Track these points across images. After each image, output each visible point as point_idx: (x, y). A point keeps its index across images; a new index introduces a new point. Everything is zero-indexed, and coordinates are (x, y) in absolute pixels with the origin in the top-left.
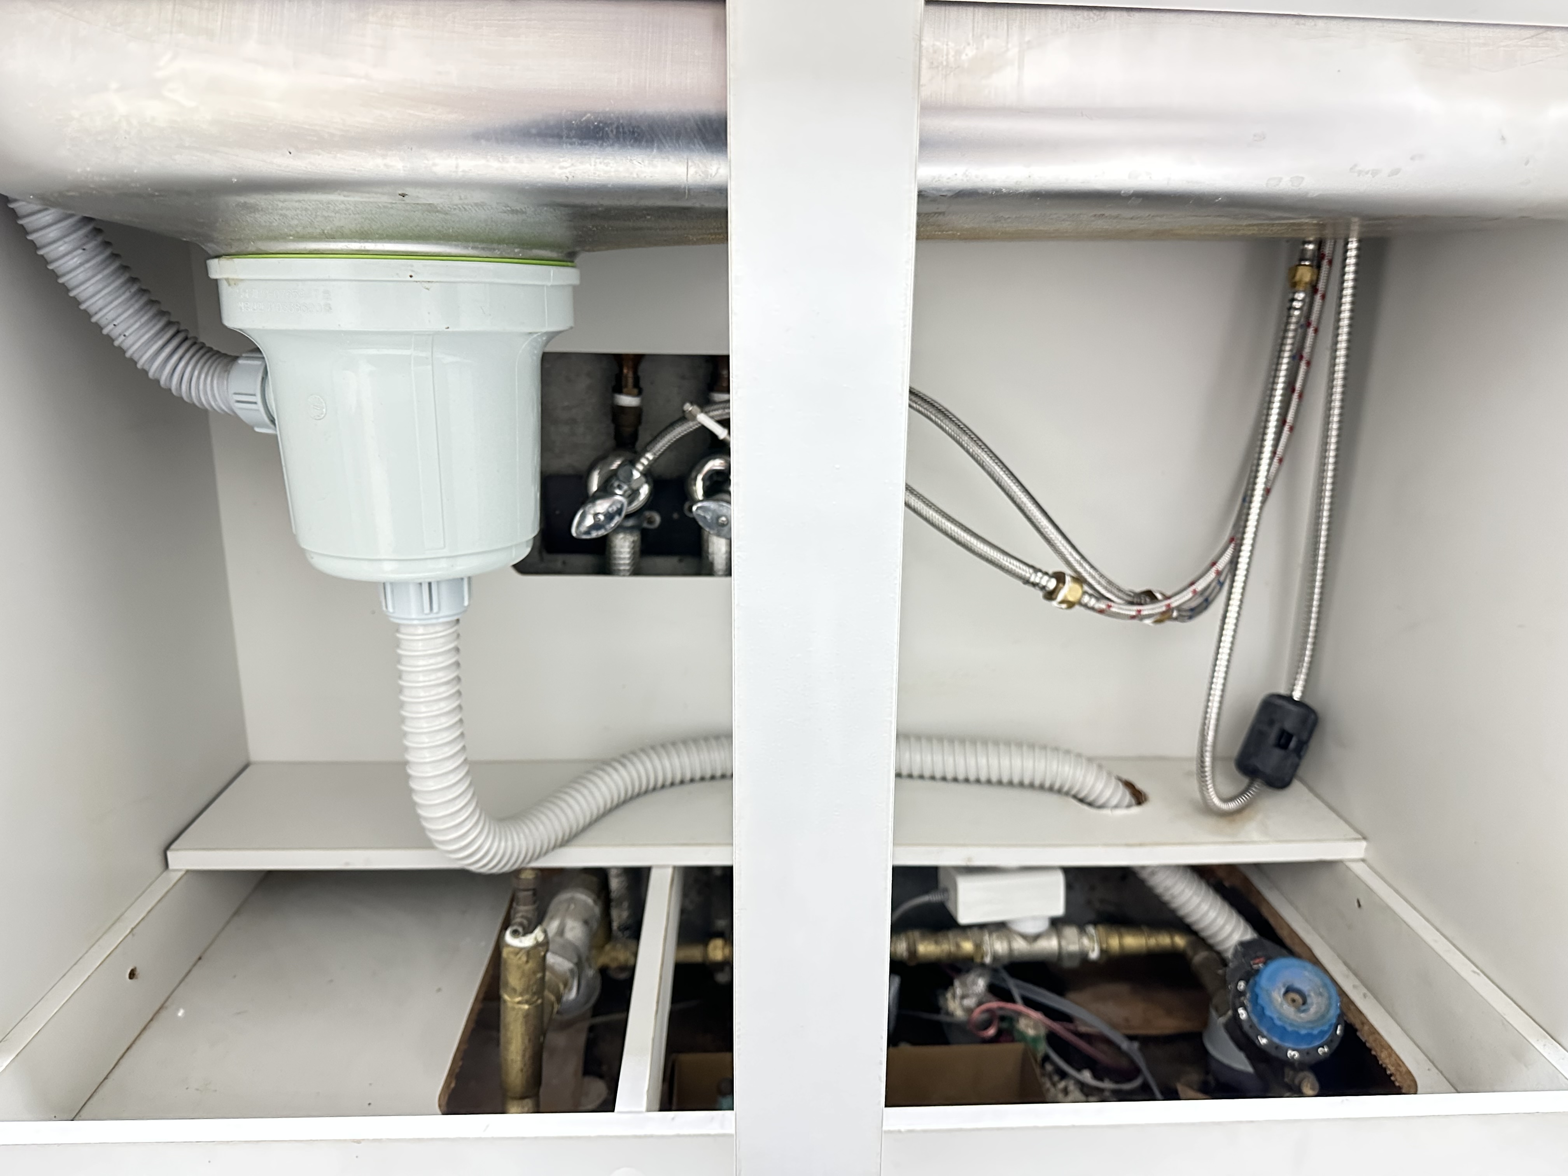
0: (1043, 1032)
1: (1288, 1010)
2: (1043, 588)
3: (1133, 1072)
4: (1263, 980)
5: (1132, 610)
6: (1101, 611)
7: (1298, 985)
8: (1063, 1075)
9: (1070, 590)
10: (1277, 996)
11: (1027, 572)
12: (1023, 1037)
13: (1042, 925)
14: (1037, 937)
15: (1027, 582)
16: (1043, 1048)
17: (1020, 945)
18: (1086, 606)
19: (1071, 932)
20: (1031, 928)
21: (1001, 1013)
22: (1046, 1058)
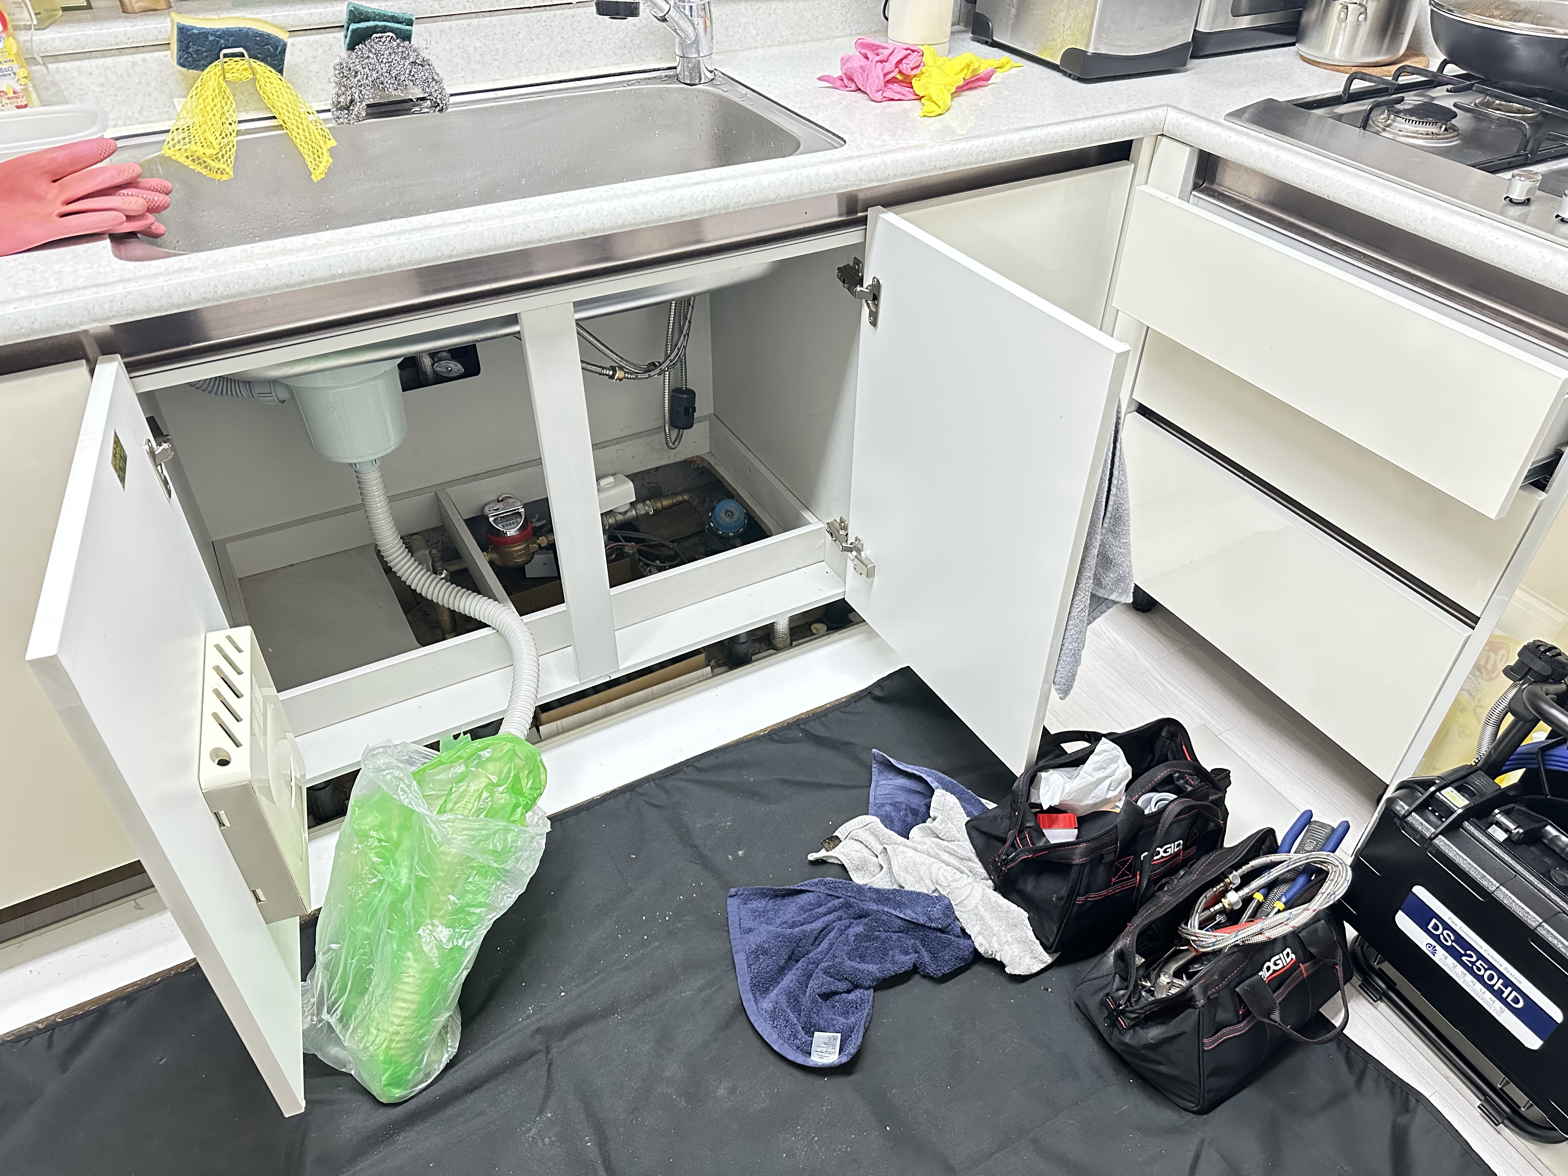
0: (636, 550)
1: (727, 519)
2: (608, 375)
3: (677, 555)
4: (717, 510)
5: (646, 375)
6: (634, 379)
7: (729, 509)
8: (648, 565)
9: (619, 374)
10: (723, 515)
11: (599, 370)
12: (628, 555)
13: (628, 507)
14: (626, 512)
15: (600, 374)
16: (637, 556)
17: (620, 517)
18: (627, 378)
19: (640, 506)
20: (622, 510)
21: (615, 547)
22: (640, 560)
